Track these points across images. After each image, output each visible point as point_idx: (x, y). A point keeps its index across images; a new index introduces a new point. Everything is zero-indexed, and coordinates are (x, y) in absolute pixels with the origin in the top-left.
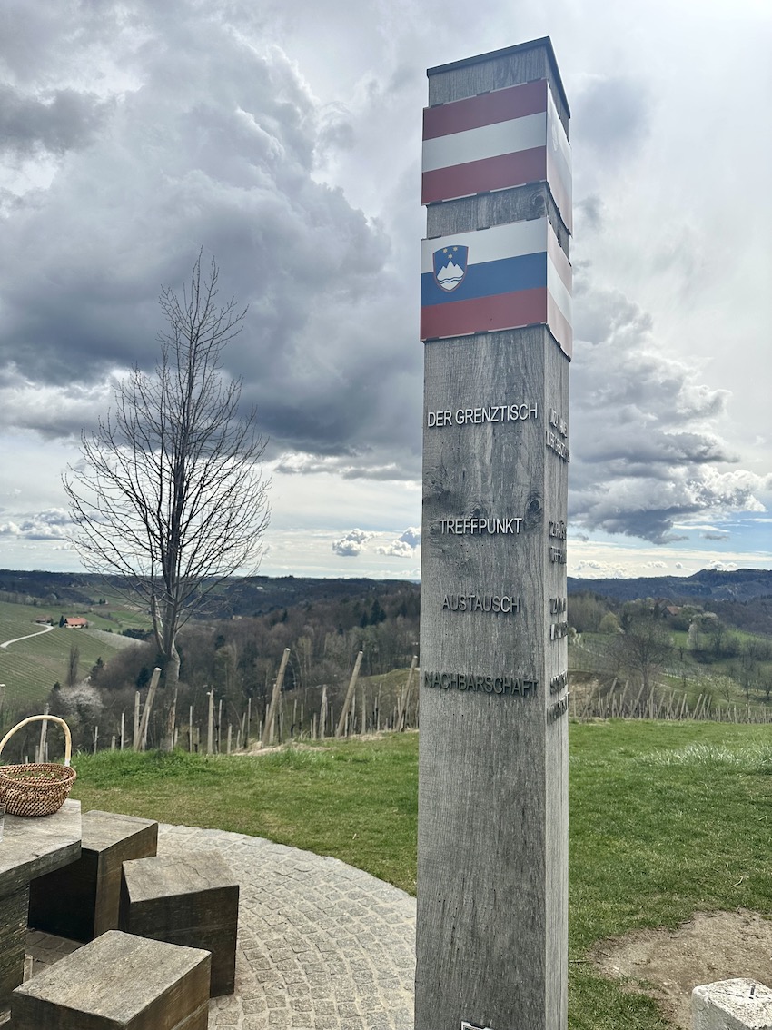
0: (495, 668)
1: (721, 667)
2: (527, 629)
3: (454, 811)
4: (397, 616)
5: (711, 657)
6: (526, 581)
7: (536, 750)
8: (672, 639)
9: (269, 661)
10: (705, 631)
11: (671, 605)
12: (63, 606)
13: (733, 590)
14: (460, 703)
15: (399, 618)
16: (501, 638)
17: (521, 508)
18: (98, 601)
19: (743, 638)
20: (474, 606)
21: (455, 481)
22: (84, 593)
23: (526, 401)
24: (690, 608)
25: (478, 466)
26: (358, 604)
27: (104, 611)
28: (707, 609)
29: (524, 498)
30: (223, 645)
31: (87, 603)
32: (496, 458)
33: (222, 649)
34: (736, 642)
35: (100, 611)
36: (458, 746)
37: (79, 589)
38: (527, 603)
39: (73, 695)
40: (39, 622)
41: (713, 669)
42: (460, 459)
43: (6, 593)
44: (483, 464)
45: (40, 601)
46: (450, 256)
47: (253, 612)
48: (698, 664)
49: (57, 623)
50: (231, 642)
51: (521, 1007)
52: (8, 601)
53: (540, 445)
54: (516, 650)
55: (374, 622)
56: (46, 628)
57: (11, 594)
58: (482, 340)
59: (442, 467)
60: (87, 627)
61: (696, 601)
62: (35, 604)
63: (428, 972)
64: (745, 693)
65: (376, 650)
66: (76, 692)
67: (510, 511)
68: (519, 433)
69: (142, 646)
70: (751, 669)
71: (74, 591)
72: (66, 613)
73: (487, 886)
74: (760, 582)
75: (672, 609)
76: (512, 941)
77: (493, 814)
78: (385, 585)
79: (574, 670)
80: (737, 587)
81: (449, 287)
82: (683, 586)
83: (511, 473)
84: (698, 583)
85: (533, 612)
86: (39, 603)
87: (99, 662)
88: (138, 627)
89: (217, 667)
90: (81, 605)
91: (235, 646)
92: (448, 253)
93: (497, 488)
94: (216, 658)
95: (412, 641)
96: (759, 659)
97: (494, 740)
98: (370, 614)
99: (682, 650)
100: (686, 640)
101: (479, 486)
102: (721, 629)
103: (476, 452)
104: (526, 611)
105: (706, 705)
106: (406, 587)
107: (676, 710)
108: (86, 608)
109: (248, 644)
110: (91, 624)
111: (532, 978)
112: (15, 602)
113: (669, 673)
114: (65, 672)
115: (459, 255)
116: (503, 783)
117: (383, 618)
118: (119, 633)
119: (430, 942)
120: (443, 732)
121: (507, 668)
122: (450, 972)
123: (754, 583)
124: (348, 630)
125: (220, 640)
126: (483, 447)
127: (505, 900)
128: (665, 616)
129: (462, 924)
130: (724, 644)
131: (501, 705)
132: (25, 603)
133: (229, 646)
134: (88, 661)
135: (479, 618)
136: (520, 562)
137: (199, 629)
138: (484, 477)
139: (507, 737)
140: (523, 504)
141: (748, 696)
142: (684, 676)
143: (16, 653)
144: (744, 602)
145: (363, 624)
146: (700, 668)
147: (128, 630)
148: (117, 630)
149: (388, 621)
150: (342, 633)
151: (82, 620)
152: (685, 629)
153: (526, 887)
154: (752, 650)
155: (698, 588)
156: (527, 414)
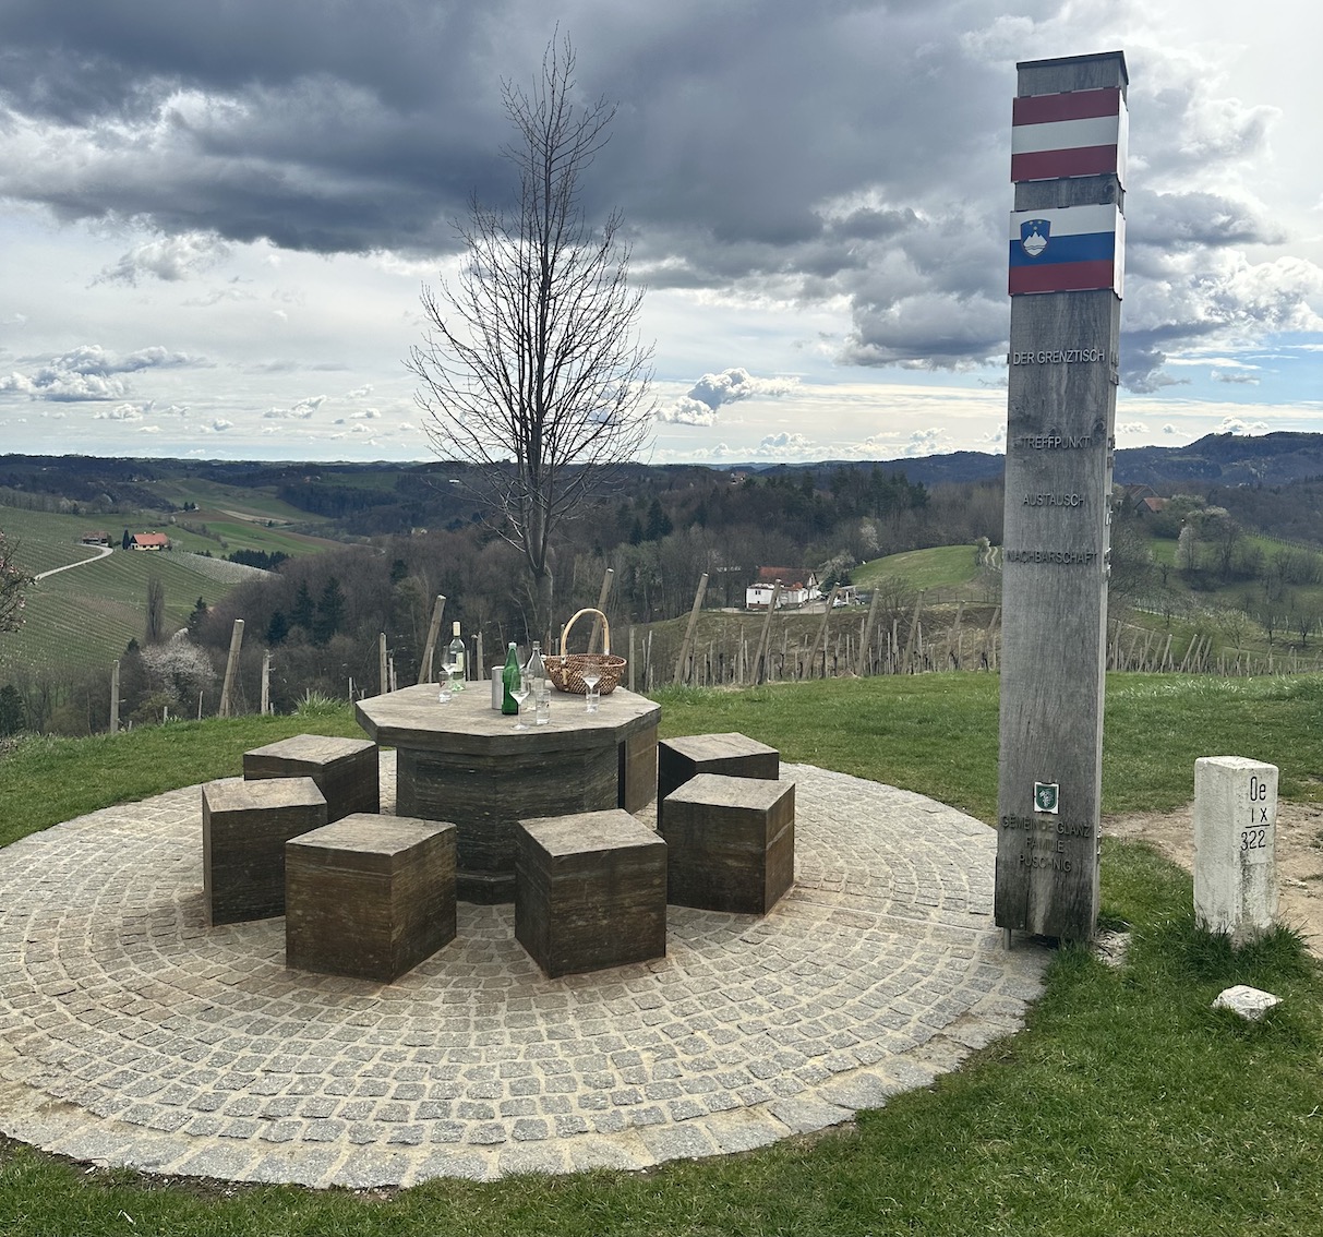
0: (1064, 545)
1: (1229, 597)
2: (1090, 517)
3: (1029, 645)
4: (690, 525)
5: (1215, 581)
6: (1091, 483)
7: (1094, 600)
8: (1150, 553)
9: (482, 601)
10: (1205, 538)
11: (1152, 495)
12: (124, 514)
13: (1258, 468)
14: (1035, 573)
15: (694, 529)
16: (1069, 524)
17: (1089, 429)
18: (183, 506)
19: (1268, 548)
20: (1049, 502)
21: (1035, 407)
22: (155, 492)
23: (1096, 347)
24: (1183, 501)
25: (1055, 396)
26: (625, 507)
27: (195, 522)
28: (1212, 502)
29: (1092, 421)
30: (404, 576)
31: (163, 508)
32: (1069, 390)
33: (403, 582)
34: (1257, 555)
35: (188, 521)
36: (1033, 600)
37: (147, 485)
38: (1091, 499)
39: (164, 658)
40: (87, 541)
41: (1216, 599)
42: (1040, 389)
43: (26, 495)
44: (1059, 394)
45: (84, 507)
46: (1035, 228)
47: (446, 522)
48: (1192, 593)
49: (118, 543)
50: (418, 572)
51: (1079, 768)
52: (30, 507)
53: (1105, 381)
54: (1080, 532)
55: (652, 536)
56: (102, 552)
57: (34, 496)
58: (1060, 297)
59: (1025, 396)
60: (170, 548)
61: (1194, 489)
62: (75, 512)
63: (1009, 754)
64: (1267, 636)
65: (659, 580)
66: (170, 654)
67: (1080, 431)
68: (1089, 372)
69: (270, 579)
70: (1279, 599)
71: (138, 489)
72: (131, 526)
73: (1054, 693)
74: (1305, 453)
75: (1151, 502)
76: (1072, 727)
77: (1060, 645)
78: (666, 473)
79: (986, 605)
80: (1266, 464)
81: (1034, 253)
82: (1173, 464)
83: (1082, 402)
84: (1199, 458)
85: (1096, 505)
86: (83, 510)
87: (201, 605)
88: (256, 548)
89: (398, 611)
90: (153, 513)
91: (425, 577)
92: (1033, 225)
93: (1069, 414)
94: (393, 597)
95: (718, 566)
96: (1294, 582)
97: (1062, 595)
98: (645, 523)
99: (1165, 570)
100: (1174, 554)
101: (1055, 412)
102: (1233, 534)
103: (1054, 385)
104: (1090, 505)
105: (1202, 651)
106: (704, 478)
107: (1155, 661)
108: (164, 517)
109: (447, 573)
110: (177, 543)
111: (1087, 749)
112: (42, 509)
113: (1143, 607)
114: (142, 623)
115: (1043, 228)
116: (1067, 624)
117: (667, 530)
118: (223, 558)
119: (1010, 734)
120: (1022, 592)
121: (1074, 545)
122: (1026, 752)
123: (1294, 455)
124: (610, 549)
125: (399, 569)
126: (1060, 381)
127: (1068, 701)
128: (1140, 515)
129: (1035, 720)
130: (1237, 559)
131: (1068, 571)
132: (59, 510)
133: (415, 577)
134: (179, 604)
135: (1052, 511)
136: (1086, 469)
137: (362, 550)
138: (1060, 404)
139: (1072, 593)
140: (1091, 425)
141: (1271, 641)
142: (1168, 612)
143: (56, 593)
144: (1275, 488)
145: (635, 540)
146: (1194, 597)
147: (240, 553)
148: (221, 553)
149: (676, 533)
150: (601, 555)
151: (161, 538)
152: (1173, 536)
153: (1084, 691)
154: (1282, 568)
155: (1200, 465)
156: (1096, 358)
